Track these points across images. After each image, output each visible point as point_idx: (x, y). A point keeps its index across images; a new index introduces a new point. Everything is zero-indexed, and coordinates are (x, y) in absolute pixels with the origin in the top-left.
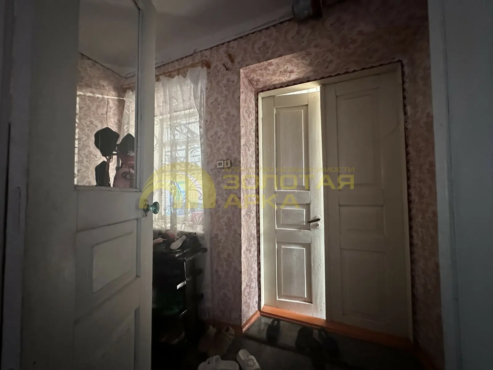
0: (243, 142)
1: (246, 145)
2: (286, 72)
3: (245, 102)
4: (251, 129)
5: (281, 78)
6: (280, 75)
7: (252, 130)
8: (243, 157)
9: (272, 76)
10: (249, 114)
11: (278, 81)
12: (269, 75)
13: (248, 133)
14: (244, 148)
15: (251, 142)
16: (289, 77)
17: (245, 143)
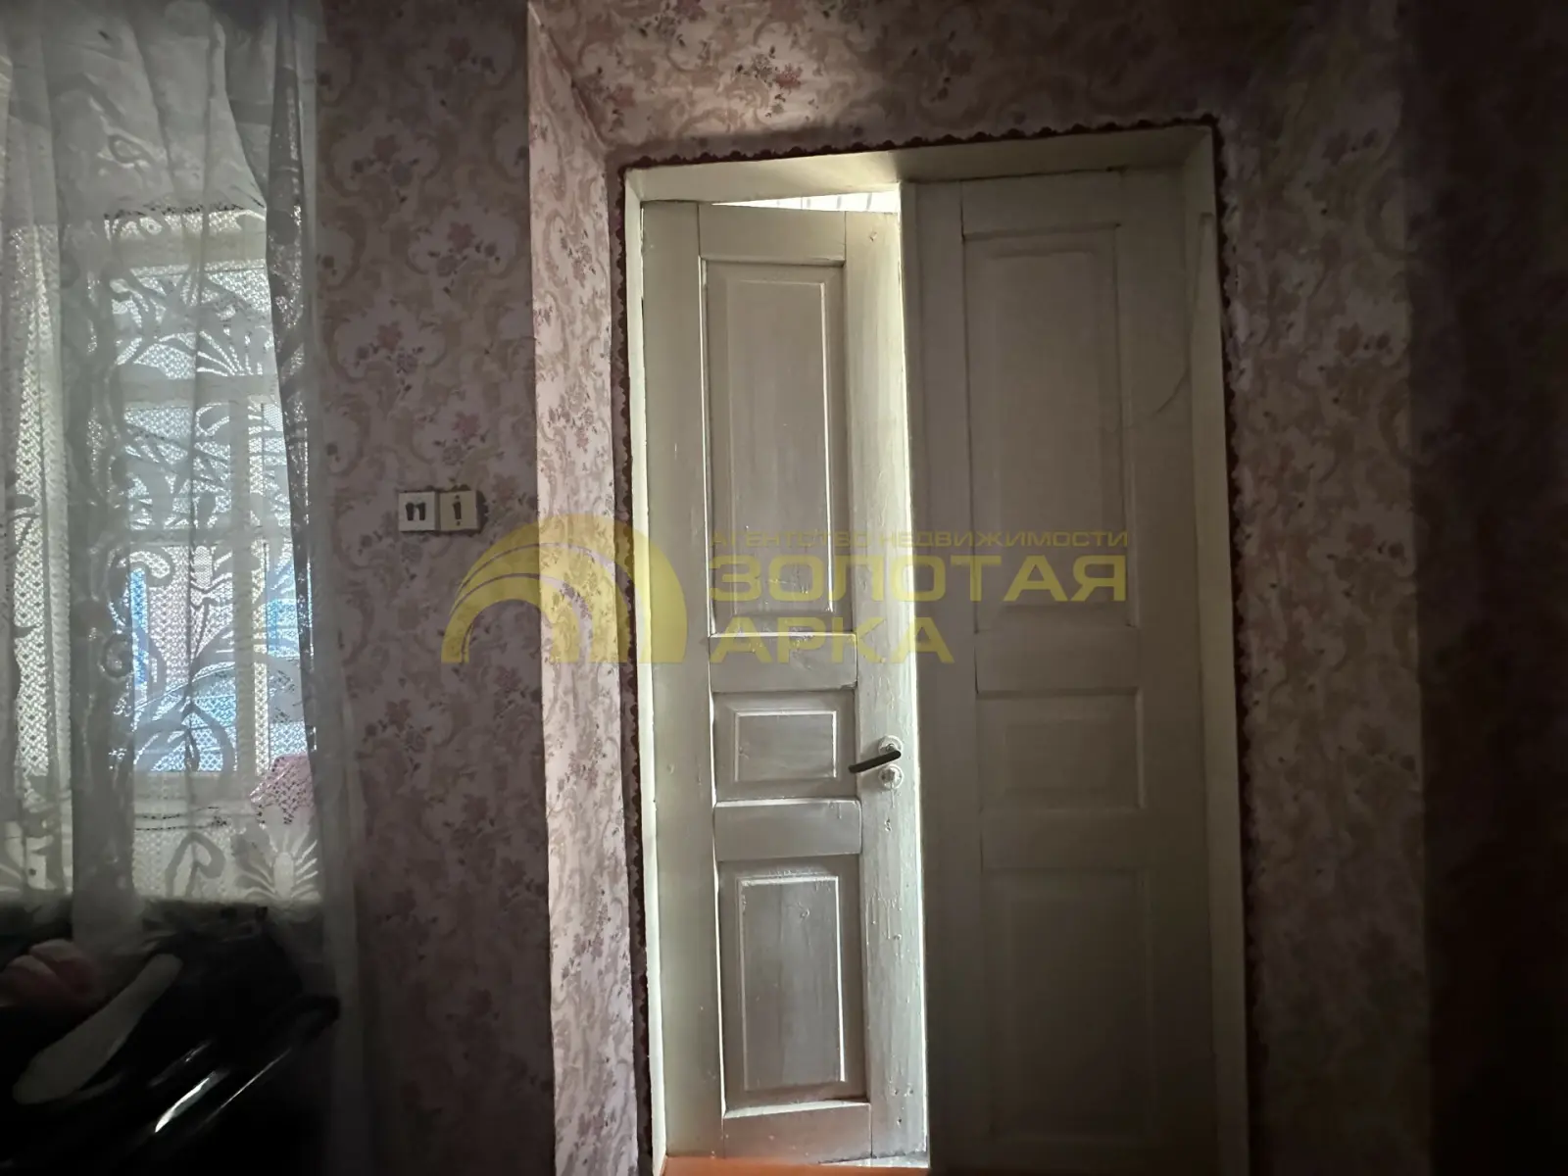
0: (547, 395)
1: (567, 416)
2: (762, 76)
3: (560, 194)
4: (592, 340)
5: (737, 105)
6: (734, 86)
7: (596, 343)
8: (551, 479)
9: (695, 83)
10: (577, 262)
11: (722, 120)
12: (683, 77)
13: (575, 355)
14: (558, 432)
15: (591, 404)
16: (777, 109)
17: (562, 406)
